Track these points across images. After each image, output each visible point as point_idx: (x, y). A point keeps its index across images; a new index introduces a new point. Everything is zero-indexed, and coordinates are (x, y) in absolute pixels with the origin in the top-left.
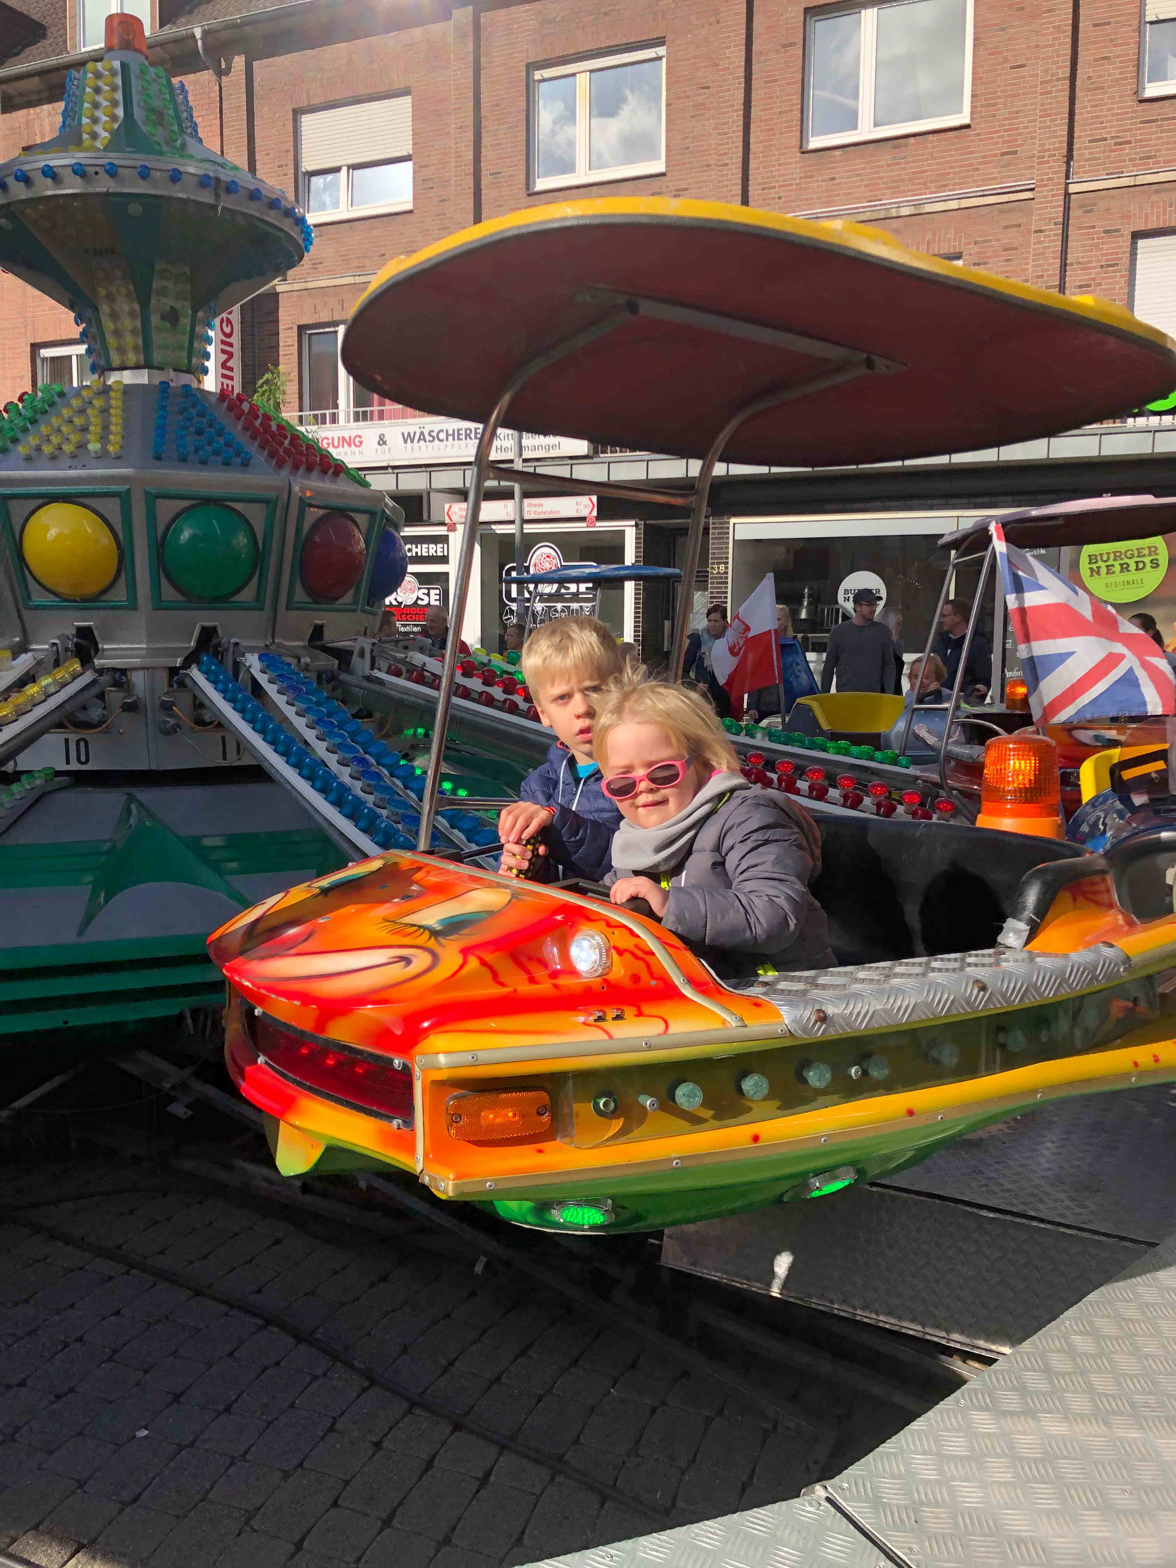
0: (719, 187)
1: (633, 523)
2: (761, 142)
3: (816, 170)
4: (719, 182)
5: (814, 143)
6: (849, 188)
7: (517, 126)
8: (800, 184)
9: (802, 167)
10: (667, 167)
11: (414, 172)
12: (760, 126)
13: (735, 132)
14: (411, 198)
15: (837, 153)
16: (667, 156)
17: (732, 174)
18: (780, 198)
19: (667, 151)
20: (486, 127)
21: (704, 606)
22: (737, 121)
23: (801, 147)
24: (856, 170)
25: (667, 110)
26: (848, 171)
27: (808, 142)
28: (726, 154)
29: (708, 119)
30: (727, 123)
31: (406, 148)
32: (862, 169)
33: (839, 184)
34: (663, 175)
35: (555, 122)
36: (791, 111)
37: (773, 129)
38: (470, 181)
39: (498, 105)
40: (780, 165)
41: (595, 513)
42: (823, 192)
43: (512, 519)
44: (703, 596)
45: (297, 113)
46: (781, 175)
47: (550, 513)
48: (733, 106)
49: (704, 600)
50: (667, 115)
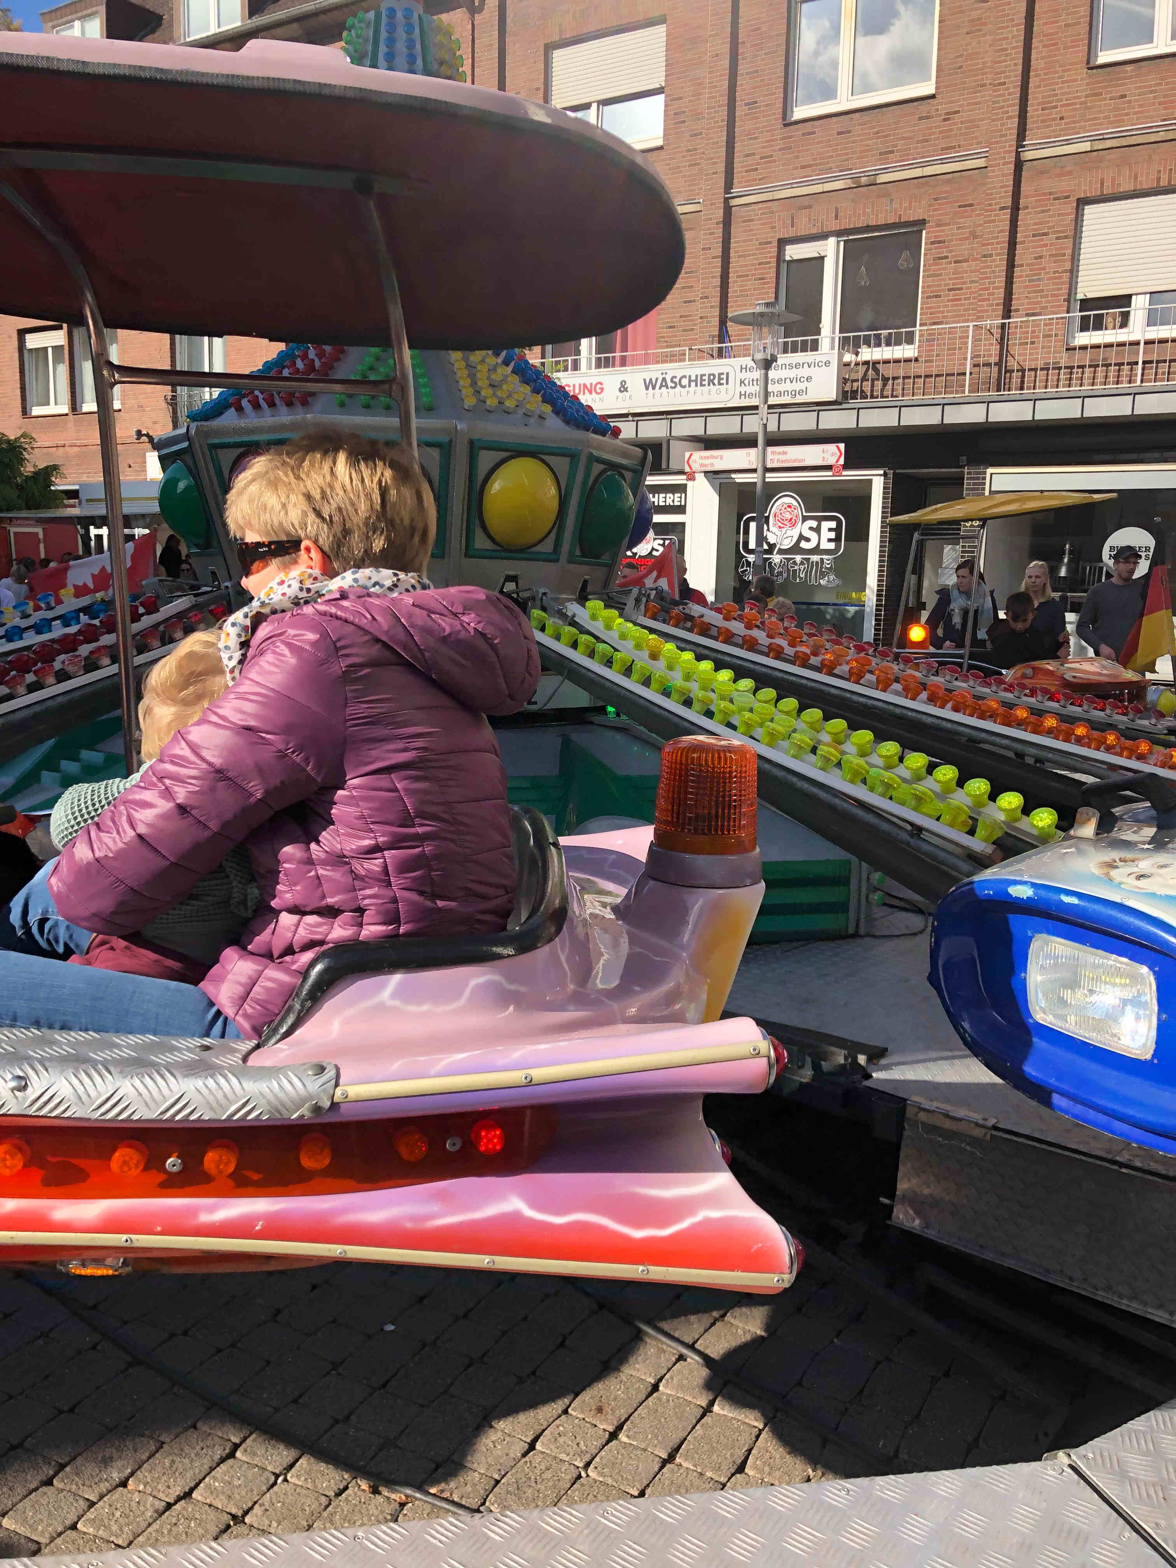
0: (993, 108)
1: (882, 472)
2: (1042, 58)
3: (1103, 87)
4: (995, 103)
5: (1104, 57)
6: (1141, 106)
7: (776, 51)
8: (1085, 102)
9: (1087, 84)
10: (937, 88)
11: (666, 106)
12: (1042, 41)
13: (1013, 48)
14: (661, 133)
15: (1129, 68)
16: (937, 77)
17: (1010, 94)
18: (1062, 118)
19: (938, 71)
20: (743, 53)
21: (954, 560)
22: (1017, 36)
23: (1088, 62)
24: (1150, 86)
25: (940, 27)
26: (1140, 88)
27: (1097, 56)
28: (1004, 72)
29: (984, 35)
30: (1006, 38)
31: (658, 80)
32: (1155, 85)
33: (1130, 101)
34: (933, 97)
35: (818, 43)
36: (1079, 23)
37: (1057, 44)
38: (724, 113)
39: (758, 29)
40: (1063, 82)
41: (842, 461)
42: (1111, 111)
43: (754, 467)
44: (954, 550)
45: (550, 48)
46: (1062, 94)
47: (794, 461)
48: (1013, 20)
49: (954, 554)
50: (940, 32)
